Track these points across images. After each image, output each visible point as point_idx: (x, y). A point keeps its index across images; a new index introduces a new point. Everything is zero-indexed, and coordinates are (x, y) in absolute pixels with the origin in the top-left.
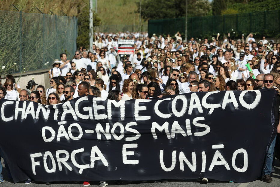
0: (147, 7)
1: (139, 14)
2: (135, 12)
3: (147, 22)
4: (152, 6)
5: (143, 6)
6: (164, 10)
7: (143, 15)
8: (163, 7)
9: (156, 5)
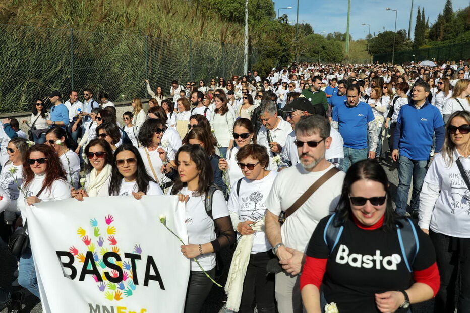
0: (373, 47)
1: (367, 52)
2: (365, 51)
3: (372, 57)
4: (376, 46)
5: (370, 47)
6: (384, 48)
7: (370, 52)
8: (383, 47)
9: (378, 46)
